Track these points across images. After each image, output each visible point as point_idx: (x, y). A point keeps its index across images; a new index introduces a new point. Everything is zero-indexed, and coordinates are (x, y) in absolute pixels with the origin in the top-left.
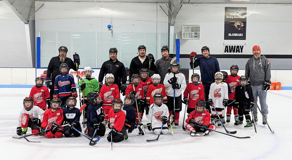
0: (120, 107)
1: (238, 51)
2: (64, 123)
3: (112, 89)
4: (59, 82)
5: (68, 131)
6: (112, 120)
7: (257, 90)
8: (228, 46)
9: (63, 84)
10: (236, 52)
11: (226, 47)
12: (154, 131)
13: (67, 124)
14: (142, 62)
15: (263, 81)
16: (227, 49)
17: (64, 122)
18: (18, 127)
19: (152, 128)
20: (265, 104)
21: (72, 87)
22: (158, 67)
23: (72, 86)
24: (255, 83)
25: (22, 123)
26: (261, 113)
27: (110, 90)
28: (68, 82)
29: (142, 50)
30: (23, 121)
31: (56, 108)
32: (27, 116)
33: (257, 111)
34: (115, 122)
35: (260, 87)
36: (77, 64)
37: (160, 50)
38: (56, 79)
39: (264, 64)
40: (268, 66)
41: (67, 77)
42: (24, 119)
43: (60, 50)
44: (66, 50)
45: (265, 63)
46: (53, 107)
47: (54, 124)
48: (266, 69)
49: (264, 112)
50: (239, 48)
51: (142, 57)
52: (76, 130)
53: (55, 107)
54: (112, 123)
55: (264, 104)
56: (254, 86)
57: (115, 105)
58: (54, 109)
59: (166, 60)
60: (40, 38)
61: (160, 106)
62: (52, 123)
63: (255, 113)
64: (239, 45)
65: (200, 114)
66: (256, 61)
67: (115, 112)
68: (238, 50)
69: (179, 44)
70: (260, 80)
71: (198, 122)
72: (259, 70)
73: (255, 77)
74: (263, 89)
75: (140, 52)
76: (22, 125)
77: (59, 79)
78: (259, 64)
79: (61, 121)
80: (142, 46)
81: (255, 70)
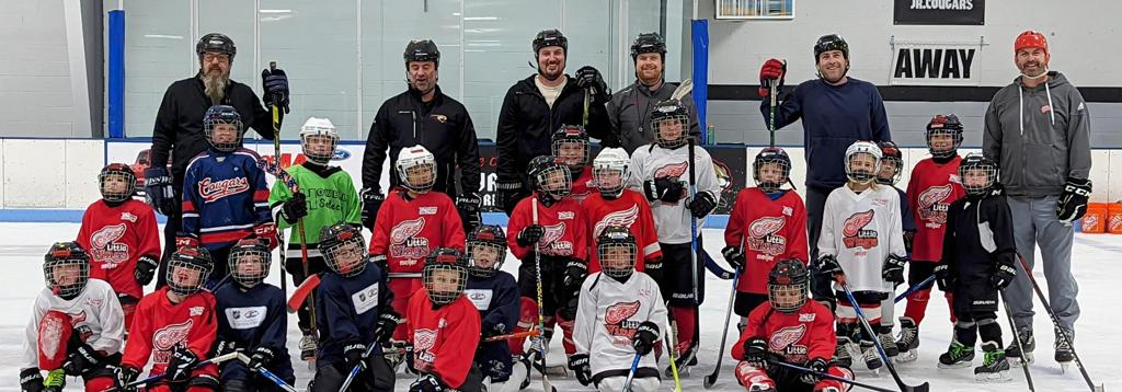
0: (456, 284)
1: (951, 70)
2: (220, 348)
3: (424, 210)
4: (203, 185)
5: (240, 383)
6: (424, 339)
7: (1032, 219)
8: (908, 50)
9: (217, 190)
10: (943, 77)
11: (904, 54)
12: (599, 385)
13: (233, 351)
14: (550, 101)
15: (1059, 181)
16: (904, 62)
17: (223, 343)
18: (27, 366)
19: (593, 375)
20: (1065, 276)
21: (257, 205)
22: (620, 124)
23: (255, 198)
24: (1025, 191)
25: (41, 351)
26: (1049, 312)
27: (416, 216)
28: (239, 184)
29: (549, 49)
30: (47, 341)
31: (186, 287)
32: (61, 320)
33: (1032, 306)
34: (436, 349)
35: (1045, 208)
36: (275, 109)
37: (628, 52)
38: (189, 174)
39: (1063, 108)
40: (1080, 117)
41: (233, 162)
42: (50, 333)
43: (204, 48)
44: (227, 49)
45: (1067, 107)
46: (176, 281)
47: (179, 351)
48: (1071, 132)
49: (1063, 311)
50: (958, 61)
51: (552, 78)
52: (273, 378)
53: (183, 284)
54: (424, 351)
55: (1061, 276)
56: (1022, 201)
57: (435, 276)
58: (177, 290)
59: (652, 92)
60: (123, 12)
61: (623, 280)
62: (172, 349)
63: (1022, 318)
64: (958, 48)
65: (790, 317)
66: (1031, 100)
67: (436, 307)
68: (951, 66)
69: (706, 41)
70: (1045, 176)
71: (785, 350)
72: (1041, 137)
73: (1024, 164)
74: (1058, 213)
75: (543, 58)
76: (43, 357)
77: (201, 172)
78: (1044, 109)
79: (206, 339)
80: (550, 34)
81: (1026, 137)
